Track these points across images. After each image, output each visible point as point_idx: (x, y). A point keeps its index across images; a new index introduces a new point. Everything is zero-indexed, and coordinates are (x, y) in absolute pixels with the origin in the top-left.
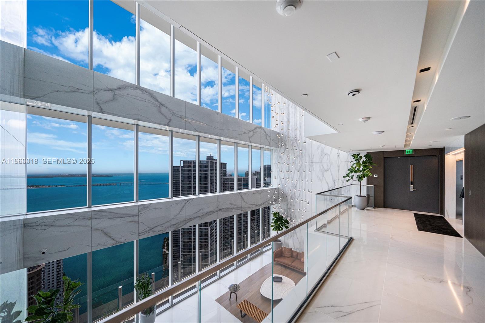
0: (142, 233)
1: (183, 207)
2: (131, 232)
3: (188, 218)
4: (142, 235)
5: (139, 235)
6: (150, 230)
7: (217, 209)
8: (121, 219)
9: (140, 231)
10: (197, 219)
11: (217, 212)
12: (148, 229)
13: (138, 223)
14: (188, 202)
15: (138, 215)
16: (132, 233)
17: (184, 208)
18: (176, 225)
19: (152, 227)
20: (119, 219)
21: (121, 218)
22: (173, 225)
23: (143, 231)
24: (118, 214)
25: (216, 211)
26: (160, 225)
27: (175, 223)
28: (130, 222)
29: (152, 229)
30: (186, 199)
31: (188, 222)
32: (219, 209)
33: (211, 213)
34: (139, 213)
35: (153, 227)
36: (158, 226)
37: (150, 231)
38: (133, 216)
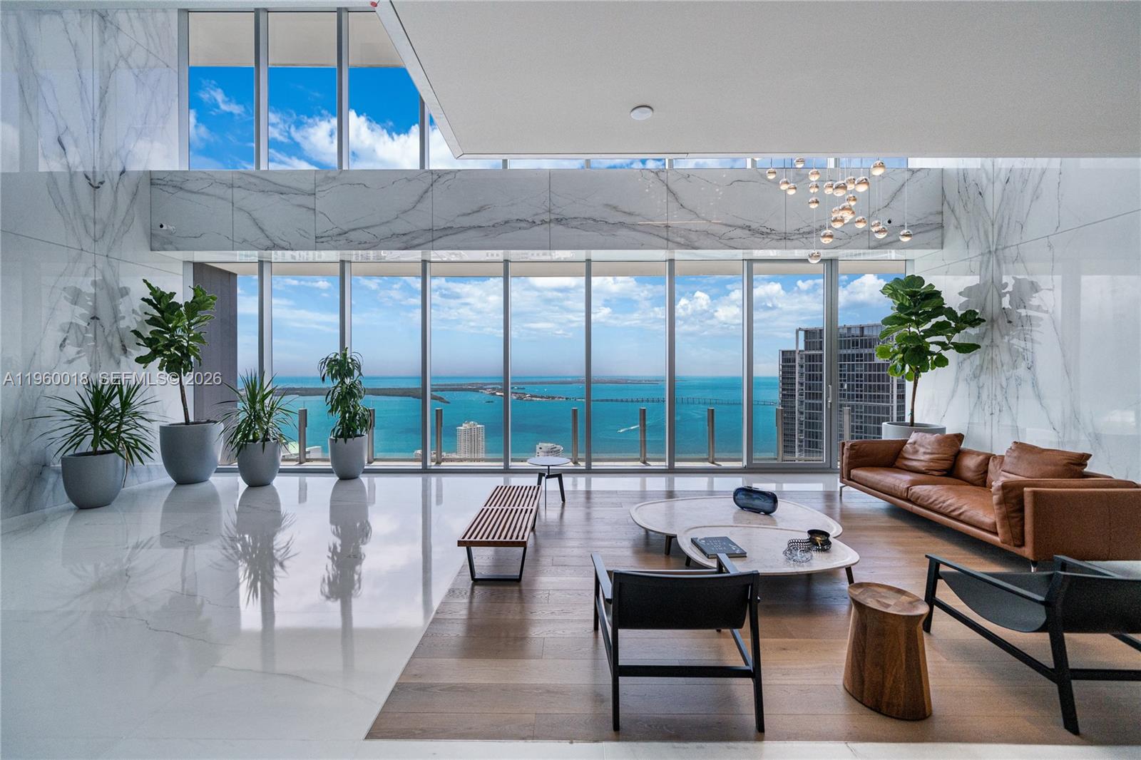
0: (322, 237)
1: (426, 192)
2: (299, 229)
3: (442, 224)
4: (323, 242)
5: (317, 240)
6: (340, 234)
7: (546, 217)
8: (281, 196)
9: (319, 233)
10: (471, 233)
11: (547, 225)
12: (336, 231)
13: (315, 213)
14: (442, 180)
15: (314, 194)
16: (302, 232)
17: (429, 194)
18: (405, 238)
19: (345, 228)
20: (277, 197)
21: (282, 194)
22: (398, 235)
23: (326, 234)
24: (276, 184)
25: (543, 222)
26: (364, 228)
27: (403, 232)
28: (299, 206)
29: (345, 233)
30: (435, 170)
31: (441, 237)
32: (553, 217)
33: (523, 225)
34: (317, 190)
35: (346, 230)
36: (359, 229)
37: (341, 238)
38: (303, 193)
